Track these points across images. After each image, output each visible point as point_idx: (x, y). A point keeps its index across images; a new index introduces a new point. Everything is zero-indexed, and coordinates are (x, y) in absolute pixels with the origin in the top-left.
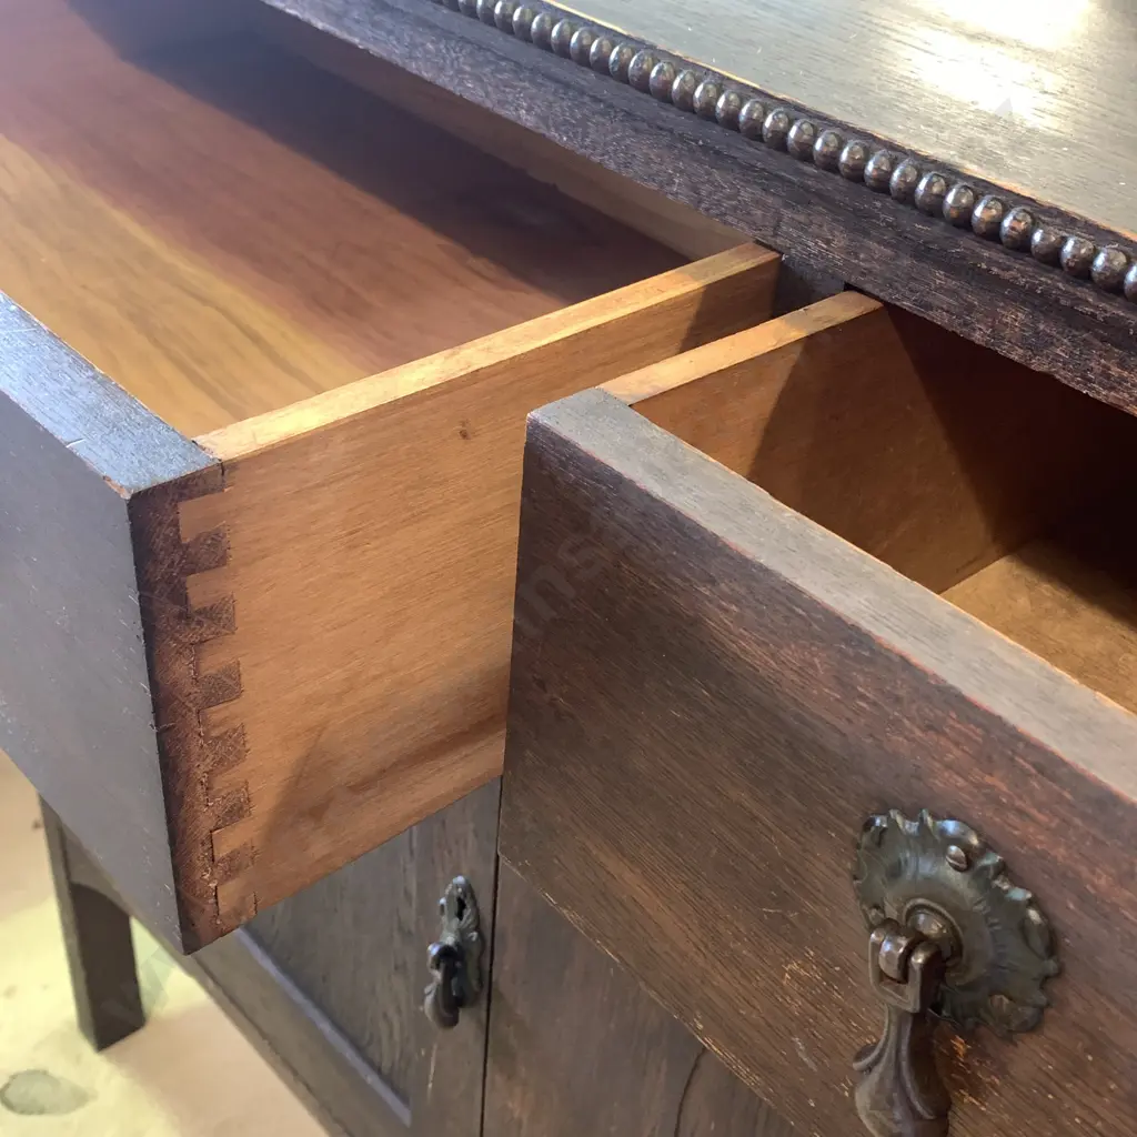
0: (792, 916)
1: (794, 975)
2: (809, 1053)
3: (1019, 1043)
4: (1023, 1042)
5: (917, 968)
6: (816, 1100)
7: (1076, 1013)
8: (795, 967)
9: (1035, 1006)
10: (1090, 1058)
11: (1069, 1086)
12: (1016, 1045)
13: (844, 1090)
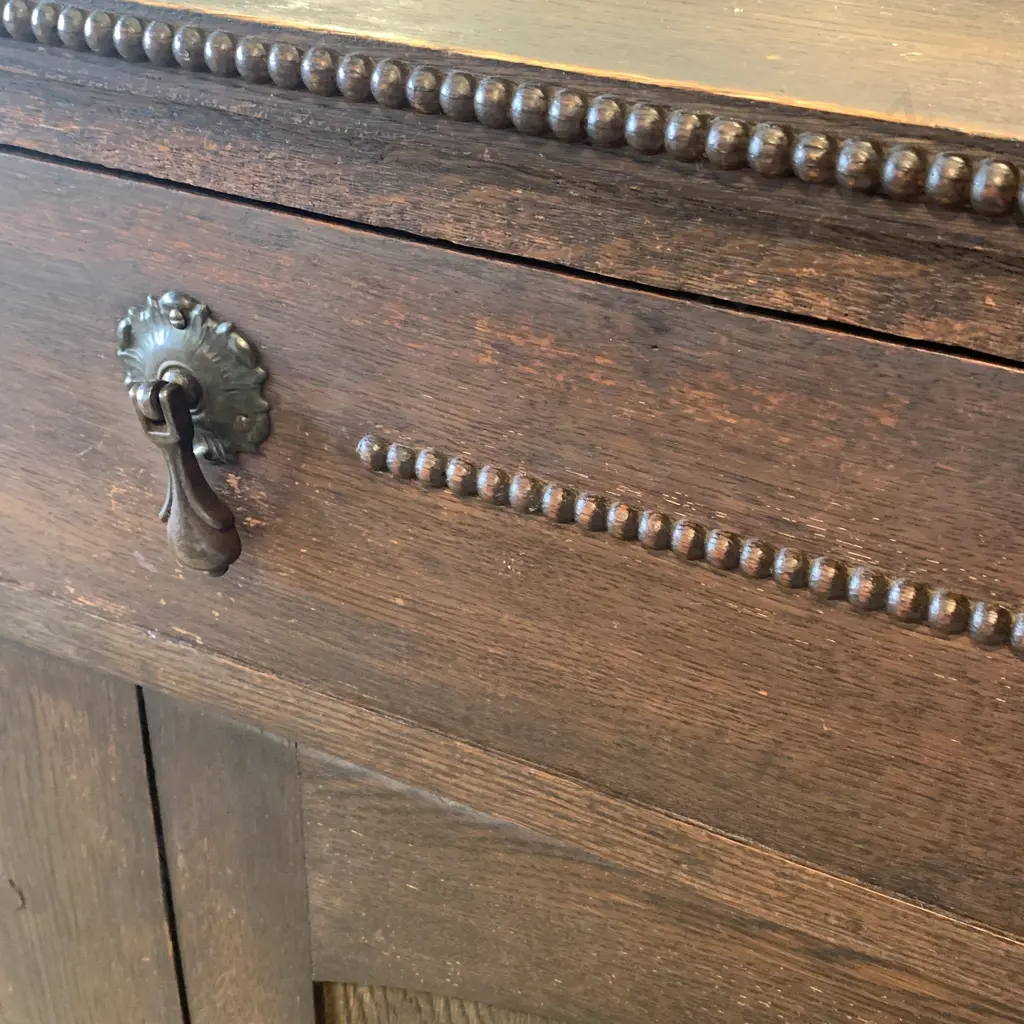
0: (100, 446)
1: (119, 498)
2: (148, 559)
3: (265, 452)
4: (267, 450)
5: (166, 401)
6: (165, 597)
7: (289, 403)
8: (115, 490)
9: (262, 412)
10: (307, 434)
11: (303, 466)
12: (264, 456)
13: (178, 574)
